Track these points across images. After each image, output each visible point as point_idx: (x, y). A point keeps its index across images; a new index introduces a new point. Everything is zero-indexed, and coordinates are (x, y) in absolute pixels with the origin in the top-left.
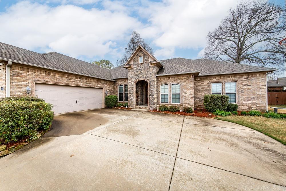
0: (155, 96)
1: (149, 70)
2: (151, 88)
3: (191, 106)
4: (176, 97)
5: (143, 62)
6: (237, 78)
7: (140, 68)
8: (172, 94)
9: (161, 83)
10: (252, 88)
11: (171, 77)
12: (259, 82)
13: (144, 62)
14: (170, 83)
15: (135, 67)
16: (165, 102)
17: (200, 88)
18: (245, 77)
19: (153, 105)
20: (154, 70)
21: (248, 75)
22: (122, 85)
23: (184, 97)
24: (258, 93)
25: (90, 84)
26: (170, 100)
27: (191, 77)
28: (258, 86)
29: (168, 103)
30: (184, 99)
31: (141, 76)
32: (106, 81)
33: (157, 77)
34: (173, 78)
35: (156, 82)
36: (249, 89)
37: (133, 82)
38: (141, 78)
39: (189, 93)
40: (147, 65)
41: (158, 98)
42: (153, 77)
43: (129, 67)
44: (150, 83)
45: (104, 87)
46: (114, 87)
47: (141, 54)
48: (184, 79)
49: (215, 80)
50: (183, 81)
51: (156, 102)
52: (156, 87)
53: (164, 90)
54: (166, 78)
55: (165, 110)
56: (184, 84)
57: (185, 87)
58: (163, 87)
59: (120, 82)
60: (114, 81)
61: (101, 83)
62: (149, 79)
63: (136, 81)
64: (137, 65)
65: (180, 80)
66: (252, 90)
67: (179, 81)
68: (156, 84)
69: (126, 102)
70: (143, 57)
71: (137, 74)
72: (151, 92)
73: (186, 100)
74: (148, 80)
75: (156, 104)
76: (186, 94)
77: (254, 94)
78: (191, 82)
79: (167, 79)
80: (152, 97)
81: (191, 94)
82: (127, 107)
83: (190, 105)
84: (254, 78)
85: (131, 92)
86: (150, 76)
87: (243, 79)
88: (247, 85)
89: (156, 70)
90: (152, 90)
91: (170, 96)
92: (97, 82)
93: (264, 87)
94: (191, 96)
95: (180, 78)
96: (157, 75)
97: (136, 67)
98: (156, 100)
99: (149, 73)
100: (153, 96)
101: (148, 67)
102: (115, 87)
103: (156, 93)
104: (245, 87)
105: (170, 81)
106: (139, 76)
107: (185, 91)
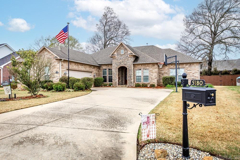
0: (132, 78)
1: (128, 60)
2: (129, 72)
4: (146, 78)
5: (123, 54)
6: (184, 66)
7: (122, 58)
8: (144, 76)
9: (137, 68)
10: (192, 72)
12: (195, 68)
14: (142, 69)
15: (118, 57)
16: (139, 82)
17: (163, 72)
18: (189, 65)
19: (131, 84)
20: (131, 60)
21: (190, 64)
22: (106, 70)
23: (151, 78)
24: (195, 75)
25: (86, 69)
26: (142, 80)
27: (155, 65)
28: (195, 71)
29: (141, 82)
31: (122, 63)
32: (94, 66)
33: (133, 64)
34: (144, 66)
35: (133, 68)
36: (191, 73)
37: (116, 67)
38: (122, 65)
39: (154, 75)
40: (127, 56)
41: (134, 78)
42: (131, 64)
43: (113, 57)
44: (129, 68)
45: (93, 71)
46: (98, 71)
47: (122, 48)
48: (151, 66)
49: (172, 67)
51: (133, 81)
52: (133, 71)
53: (139, 73)
55: (139, 86)
56: (151, 69)
57: (152, 71)
58: (137, 71)
59: (104, 67)
60: (99, 66)
61: (91, 68)
62: (128, 65)
63: (118, 67)
65: (149, 67)
66: (192, 73)
67: (148, 67)
68: (133, 69)
70: (123, 50)
71: (119, 61)
72: (130, 75)
73: (153, 80)
74: (128, 66)
75: (133, 83)
76: (152, 76)
77: (193, 76)
78: (156, 68)
79: (141, 66)
80: (130, 78)
81: (156, 76)
82: (112, 86)
83: (154, 83)
84: (193, 66)
85: (115, 75)
86: (129, 63)
87: (187, 66)
88: (190, 70)
89: (133, 59)
90: (130, 73)
91: (142, 78)
92: (90, 67)
93: (198, 72)
94: (155, 77)
95: (148, 65)
96: (133, 63)
98: (133, 80)
100: (131, 77)
101: (128, 58)
102: (100, 71)
103: (133, 75)
104: (189, 71)
106: (121, 63)
107: (152, 74)
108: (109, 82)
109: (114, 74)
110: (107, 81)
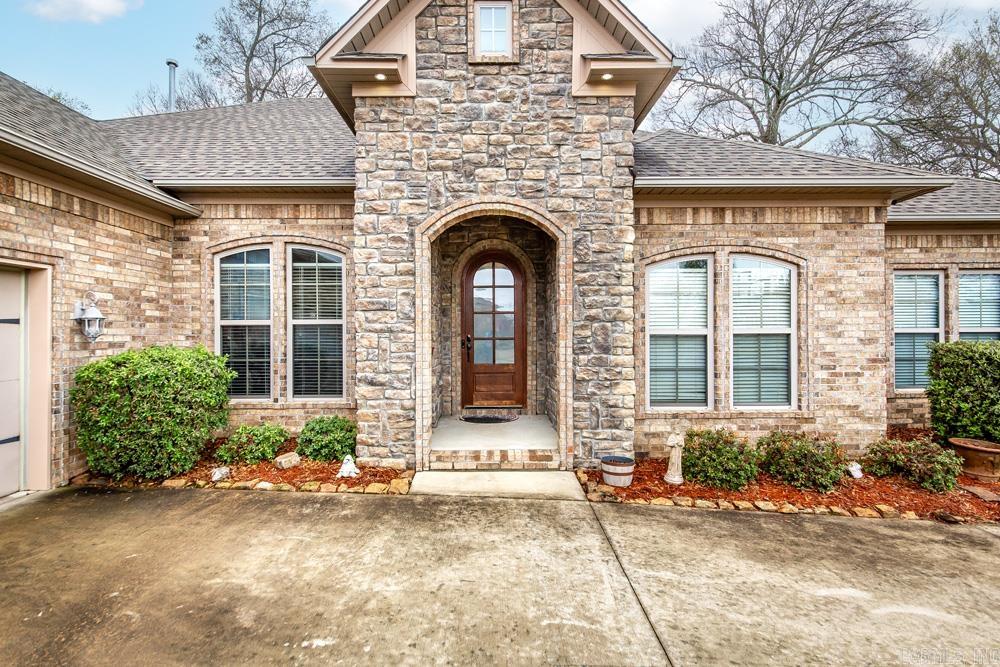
1: (568, 134)
2: (582, 283)
3: (869, 420)
4: (760, 358)
7: (486, 107)
8: (735, 335)
11: (734, 210)
13: (522, 55)
15: (429, 91)
19: (605, 433)
20: (611, 136)
22: (263, 255)
23: (825, 361)
26: (723, 384)
27: (872, 218)
29: (711, 409)
30: (823, 374)
31: (492, 172)
34: (749, 218)
35: (630, 235)
37: (412, 222)
38: (490, 189)
39: (853, 332)
40: (552, 84)
41: (635, 366)
42: (603, 192)
44: (577, 242)
45: (54, 258)
48: (825, 226)
50: (817, 240)
51: (630, 401)
52: (628, 279)
53: (678, 303)
54: (696, 211)
57: (832, 288)
59: (238, 227)
62: (567, 204)
63: (440, 220)
64: (450, 73)
65: (795, 234)
67: (787, 242)
68: (627, 251)
69: (300, 400)
70: (511, 8)
71: (454, 150)
72: (593, 319)
73: (841, 381)
74: (564, 214)
75: (628, 423)
76: (840, 335)
78: (872, 253)
79: (706, 218)
80: (600, 362)
81: (872, 341)
82: (348, 468)
83: (860, 416)
85: (390, 319)
86: (579, 181)
91: (724, 354)
94: (871, 351)
95: (794, 218)
97: (441, 84)
98: (629, 386)
99: (566, 152)
100: (606, 350)
101: (564, 107)
102: (183, 267)
103: (629, 327)
105: (723, 238)
106: (469, 175)
107: (832, 315)
108: (297, 392)
109: (384, 308)
110: (276, 384)
